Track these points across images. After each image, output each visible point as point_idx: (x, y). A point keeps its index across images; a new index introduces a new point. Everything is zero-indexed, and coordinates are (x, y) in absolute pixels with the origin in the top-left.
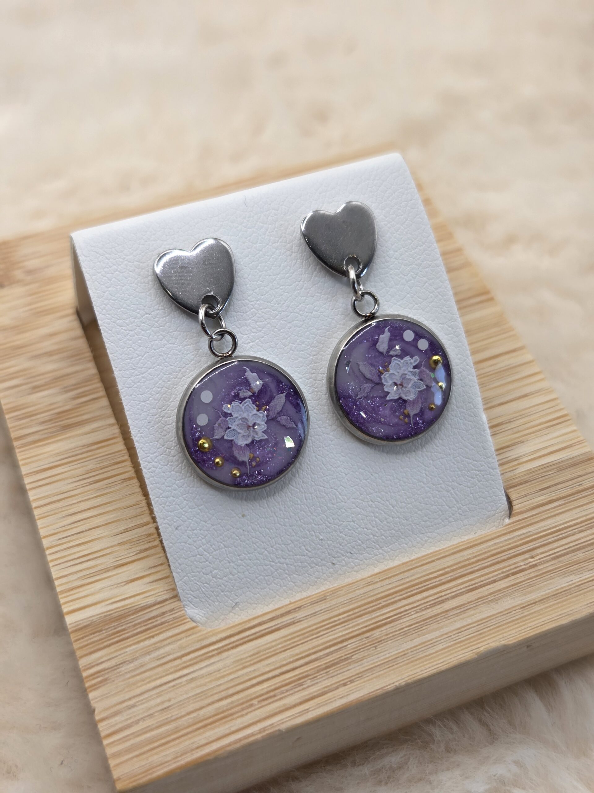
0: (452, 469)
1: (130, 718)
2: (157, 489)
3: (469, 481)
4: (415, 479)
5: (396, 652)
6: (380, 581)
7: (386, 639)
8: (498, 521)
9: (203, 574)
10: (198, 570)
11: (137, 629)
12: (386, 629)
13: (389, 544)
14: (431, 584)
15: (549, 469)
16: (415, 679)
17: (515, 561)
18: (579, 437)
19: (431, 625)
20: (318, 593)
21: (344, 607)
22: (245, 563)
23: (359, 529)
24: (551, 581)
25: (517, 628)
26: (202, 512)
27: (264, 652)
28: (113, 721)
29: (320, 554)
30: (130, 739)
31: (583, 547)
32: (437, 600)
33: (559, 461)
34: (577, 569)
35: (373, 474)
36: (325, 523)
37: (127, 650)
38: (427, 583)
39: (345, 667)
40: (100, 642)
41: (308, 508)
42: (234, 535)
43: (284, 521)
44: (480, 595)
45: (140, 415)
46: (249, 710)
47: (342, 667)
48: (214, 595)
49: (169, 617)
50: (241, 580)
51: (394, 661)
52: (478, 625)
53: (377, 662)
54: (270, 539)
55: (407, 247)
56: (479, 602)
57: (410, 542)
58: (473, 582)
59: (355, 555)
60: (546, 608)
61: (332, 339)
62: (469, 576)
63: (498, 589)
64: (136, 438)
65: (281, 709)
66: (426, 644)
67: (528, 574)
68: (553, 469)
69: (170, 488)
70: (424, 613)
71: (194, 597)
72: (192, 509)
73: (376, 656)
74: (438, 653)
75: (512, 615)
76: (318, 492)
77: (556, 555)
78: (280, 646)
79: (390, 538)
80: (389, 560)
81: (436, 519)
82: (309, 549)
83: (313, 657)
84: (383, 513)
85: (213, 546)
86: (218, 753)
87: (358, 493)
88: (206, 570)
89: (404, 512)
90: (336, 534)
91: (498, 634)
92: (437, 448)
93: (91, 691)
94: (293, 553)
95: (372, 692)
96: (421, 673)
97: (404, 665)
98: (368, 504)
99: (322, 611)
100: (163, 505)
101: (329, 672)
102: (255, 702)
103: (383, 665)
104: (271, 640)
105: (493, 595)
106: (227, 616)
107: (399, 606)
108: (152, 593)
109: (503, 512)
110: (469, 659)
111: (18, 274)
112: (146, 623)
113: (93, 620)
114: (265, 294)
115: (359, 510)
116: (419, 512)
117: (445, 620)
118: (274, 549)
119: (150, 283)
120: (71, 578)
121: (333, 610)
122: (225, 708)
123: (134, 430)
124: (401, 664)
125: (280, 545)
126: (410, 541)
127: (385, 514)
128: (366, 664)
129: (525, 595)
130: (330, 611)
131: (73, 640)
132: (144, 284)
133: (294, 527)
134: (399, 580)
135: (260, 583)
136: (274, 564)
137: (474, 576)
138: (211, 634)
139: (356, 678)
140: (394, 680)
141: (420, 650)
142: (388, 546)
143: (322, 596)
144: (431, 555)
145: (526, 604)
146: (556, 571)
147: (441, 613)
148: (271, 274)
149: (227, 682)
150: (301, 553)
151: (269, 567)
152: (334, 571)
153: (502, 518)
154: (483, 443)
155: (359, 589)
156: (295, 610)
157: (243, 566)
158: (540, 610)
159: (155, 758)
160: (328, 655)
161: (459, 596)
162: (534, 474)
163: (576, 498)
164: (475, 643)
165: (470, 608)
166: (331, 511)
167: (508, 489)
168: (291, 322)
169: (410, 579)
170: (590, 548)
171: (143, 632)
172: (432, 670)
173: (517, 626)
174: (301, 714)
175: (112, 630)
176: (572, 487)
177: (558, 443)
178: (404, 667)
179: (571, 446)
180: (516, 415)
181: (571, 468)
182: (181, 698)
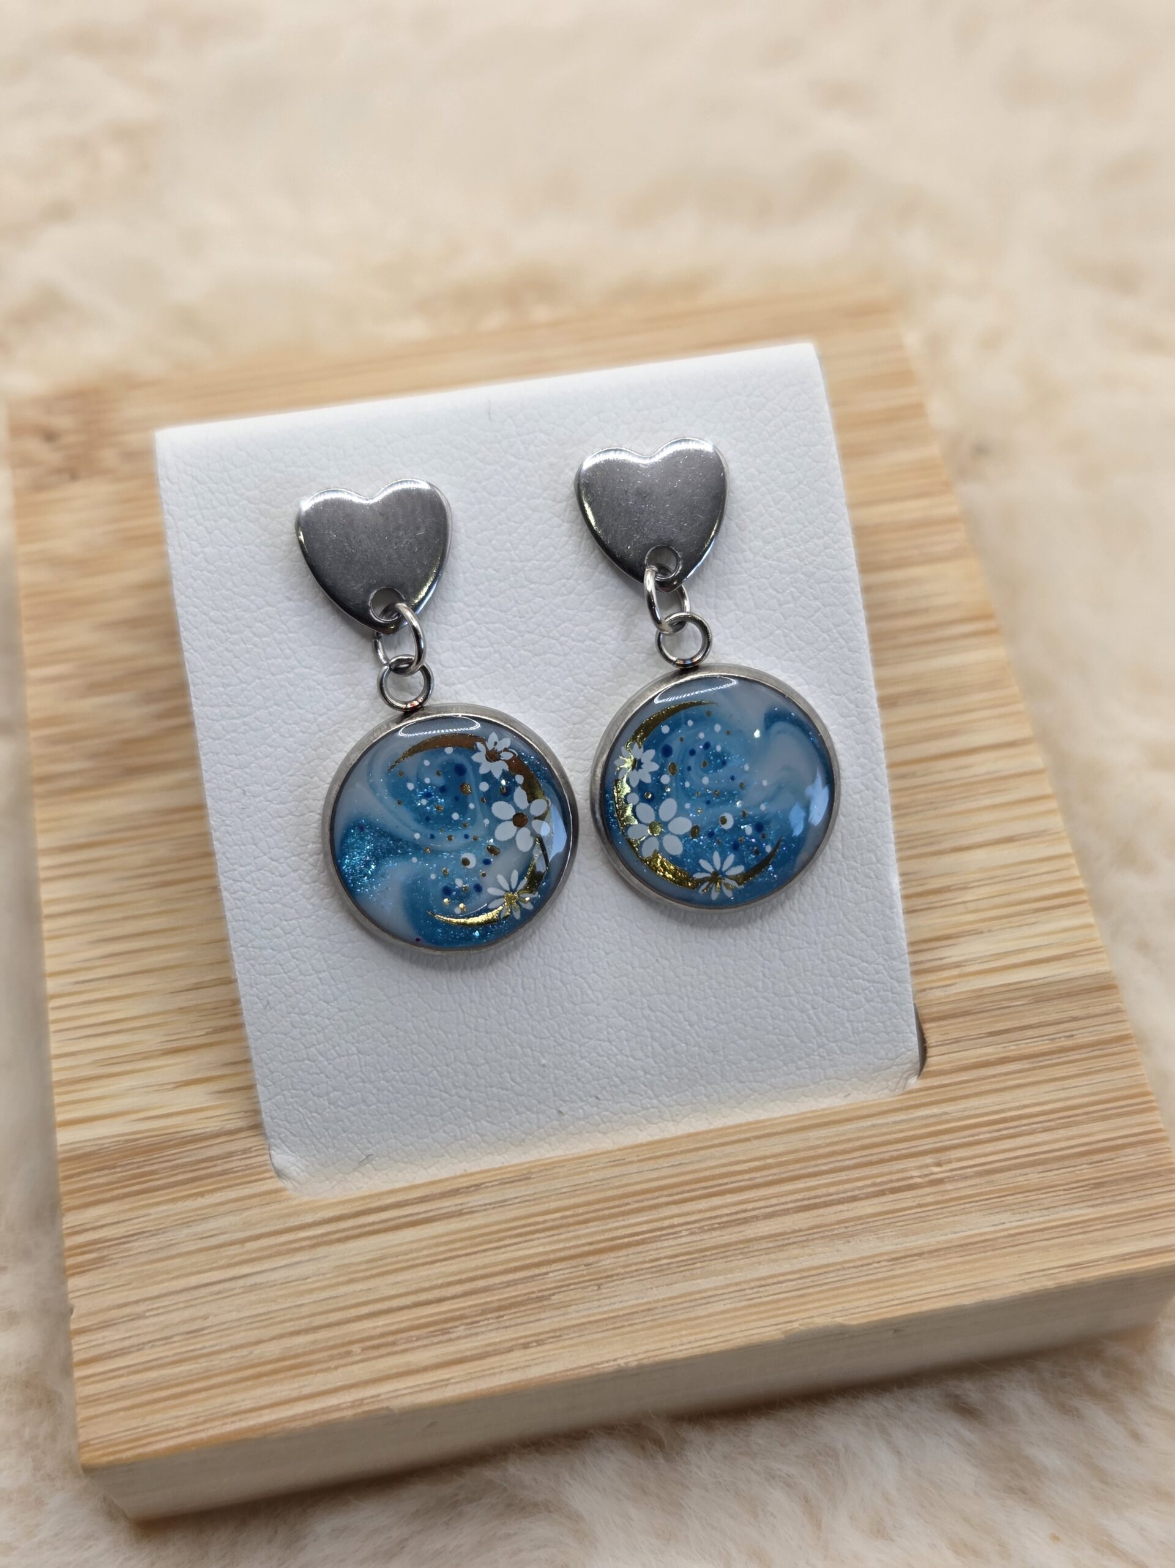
1: (130, 1337)
2: (244, 931)
3: (849, 998)
4: (741, 979)
5: (635, 1302)
6: (639, 1161)
7: (622, 1274)
8: (895, 1080)
9: (311, 1096)
10: (304, 1086)
11: (177, 1174)
12: (628, 1255)
13: (673, 1092)
15: (1017, 994)
16: (657, 1359)
17: (903, 1167)
18: (1094, 940)
19: (713, 1263)
20: (516, 1165)
21: (560, 1200)
22: (393, 1087)
23: (618, 1057)
24: (963, 1217)
25: (875, 1296)
26: (323, 984)
28: (98, 1337)
29: (537, 1091)
30: (122, 1376)
31: (1043, 1162)
32: (735, 1217)
33: (1041, 982)
34: (1019, 1203)
35: (660, 959)
36: (555, 1037)
37: (152, 1210)
38: (726, 1180)
39: (533, 1314)
40: (108, 1187)
41: (526, 1004)
42: (378, 1035)
43: (477, 1021)
44: (818, 1221)
45: (230, 791)
46: (343, 1361)
47: (528, 1312)
48: (329, 1135)
49: (238, 1164)
50: (382, 1115)
51: (626, 1318)
52: (800, 1278)
53: (594, 1315)
54: (446, 1051)
55: (791, 537)
56: (814, 1233)
57: (715, 1095)
58: (813, 1193)
59: (604, 1102)
60: (939, 1268)
61: (615, 697)
62: (807, 1180)
63: (857, 1215)
64: (217, 834)
65: (401, 1370)
66: (694, 1297)
67: (919, 1196)
68: (1026, 996)
69: (268, 933)
70: (705, 1236)
71: (291, 1133)
72: (305, 976)
73: (596, 1303)
74: (711, 1319)
75: (871, 1269)
76: (548, 977)
77: (987, 1167)
78: (425, 1252)
79: (676, 1080)
81: (772, 1059)
82: (518, 1079)
83: (482, 1283)
84: (669, 1033)
85: (337, 1048)
86: (269, 1430)
87: (626, 990)
88: (318, 1088)
89: (711, 1038)
90: (572, 1060)
91: (833, 1301)
92: (792, 928)
93: (73, 1275)
94: (486, 1081)
95: (573, 1369)
96: (671, 1350)
97: (643, 1329)
98: (642, 1013)
99: (517, 1201)
100: (252, 962)
102: (356, 1348)
103: (605, 1323)
104: (411, 1239)
105: (843, 1225)
106: (347, 1177)
107: (662, 1215)
108: (216, 1113)
109: (909, 1065)
110: (768, 1339)
111: (108, 457)
112: (196, 1167)
113: (103, 1144)
114: (498, 596)
115: (624, 1022)
116: (741, 1042)
117: (740, 1257)
118: (450, 1070)
119: (284, 548)
120: (82, 1059)
121: (537, 1202)
122: (301, 1350)
123: (215, 819)
124: (638, 1327)
125: (463, 1063)
126: (716, 1091)
127: (673, 1035)
128: (572, 1316)
129: (905, 1235)
130: (532, 1203)
131: (61, 1175)
132: (272, 548)
133: (494, 1035)
134: (673, 1166)
135: (416, 1126)
136: (446, 1095)
137: (818, 1183)
138: (307, 1207)
139: (549, 1338)
140: (619, 1355)
141: (680, 1306)
142: (671, 1096)
143: (524, 1172)
144: (746, 1128)
145: (902, 1254)
146: (977, 1199)
147: (737, 1243)
148: (516, 558)
149: (315, 1302)
150: (501, 1084)
151: (438, 1100)
152: (560, 1125)
153: (905, 1076)
154: (885, 931)
155: (595, 1170)
157: (389, 1091)
158: (926, 1270)
159: (158, 1419)
160: (508, 1284)
161: (780, 1215)
163: (1054, 1061)
164: (786, 1311)
165: (794, 1243)
166: (569, 1016)
167: (926, 1021)
168: (540, 655)
169: (696, 1166)
170: (1055, 1166)
171: (187, 1183)
172: (693, 1348)
173: (875, 1292)
174: (433, 1385)
175: (132, 1169)
176: (1054, 1039)
177: (1048, 946)
178: (642, 1333)
179: (1073, 955)
180: (980, 876)
181: (1061, 1000)
182: (227, 1317)
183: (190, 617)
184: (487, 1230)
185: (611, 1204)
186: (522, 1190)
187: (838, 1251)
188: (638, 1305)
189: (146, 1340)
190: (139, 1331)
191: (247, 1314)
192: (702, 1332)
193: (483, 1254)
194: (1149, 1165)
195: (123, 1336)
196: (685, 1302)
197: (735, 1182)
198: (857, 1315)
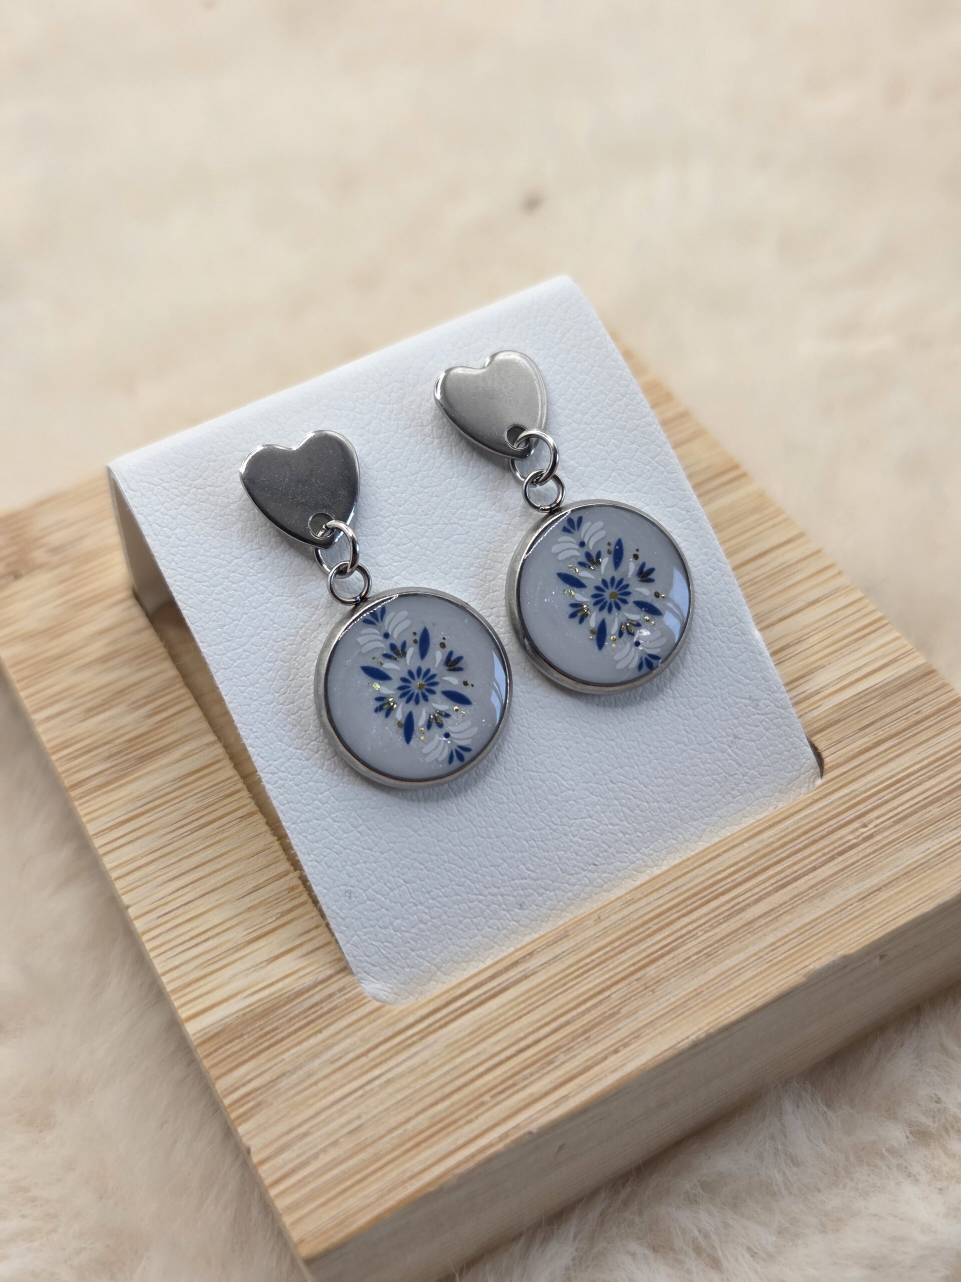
0: (723, 718)
1: (304, 1153)
2: (291, 812)
3: (752, 732)
4: (670, 740)
5: (685, 993)
6: (644, 896)
7: (666, 977)
8: (806, 785)
9: (379, 929)
10: (371, 923)
11: (294, 1024)
12: (665, 963)
13: (649, 843)
14: (720, 888)
15: (868, 697)
16: (719, 1026)
17: (839, 836)
19: (731, 946)
20: (555, 930)
21: (597, 942)
22: (439, 902)
23: (601, 827)
24: (899, 854)
25: (859, 928)
26: (363, 836)
27: (489, 1026)
28: (279, 1160)
29: (549, 872)
30: (309, 1182)
31: (938, 799)
32: (733, 910)
33: (880, 684)
34: (934, 832)
35: (607, 742)
36: (549, 826)
37: (285, 1056)
38: (715, 888)
39: (611, 1028)
40: (243, 1052)
41: (520, 806)
42: (417, 864)
43: (487, 830)
44: (796, 892)
45: (249, 705)
46: (480, 1111)
47: (607, 1027)
48: (402, 958)
49: (339, 1000)
50: (438, 928)
51: (683, 1006)
52: (799, 935)
53: (658, 1012)
54: (471, 861)
55: (600, 405)
56: (796, 901)
57: (680, 836)
58: (783, 875)
59: (601, 866)
60: (896, 894)
62: (775, 867)
63: (822, 878)
64: (249, 741)
65: (527, 1101)
66: (727, 974)
67: (861, 851)
68: (875, 697)
69: (310, 807)
70: (717, 930)
71: (372, 964)
72: (347, 833)
73: (656, 1004)
74: (747, 984)
75: (848, 911)
76: (530, 780)
77: (900, 816)
78: (511, 1013)
79: (648, 833)
80: (653, 867)
81: (713, 796)
82: (532, 867)
83: (563, 1020)
84: (631, 797)
85: (388, 884)
86: (442, 1181)
87: (590, 773)
88: (383, 922)
89: (663, 792)
90: (567, 840)
91: (830, 942)
93: (240, 1124)
94: (508, 876)
95: (659, 1055)
96: (726, 1016)
97: (700, 1009)
98: (608, 788)
100: (304, 834)
101: (589, 1037)
102: (486, 1098)
103: (668, 1014)
104: (496, 1007)
105: (815, 889)
106: (425, 987)
107: (678, 927)
108: (308, 970)
109: (811, 771)
110: (794, 984)
111: (39, 555)
112: (307, 1014)
113: (227, 1023)
114: (404, 504)
115: (596, 799)
116: (686, 789)
117: (749, 935)
118: (479, 876)
120: (185, 969)
121: (580, 949)
122: (443, 1115)
123: (244, 730)
124: (695, 1009)
125: (487, 867)
126: (680, 833)
127: (635, 798)
128: (643, 1018)
129: (862, 880)
130: (577, 951)
131: (201, 1056)
133: (503, 838)
134: (671, 891)
135: (466, 929)
136: (481, 897)
137: (783, 867)
138: (405, 1012)
139: (631, 1040)
140: (689, 1033)
141: (720, 984)
142: (648, 847)
143: (562, 932)
144: (714, 848)
145: (866, 894)
146: (903, 839)
147: (742, 927)
148: (409, 474)
149: (441, 1076)
150: (520, 875)
152: (574, 895)
153: (812, 780)
154: (762, 673)
155: (615, 913)
156: (524, 959)
157: (437, 907)
158: (888, 898)
159: (351, 1202)
160: (584, 1013)
161: (765, 898)
162: (848, 708)
163: (915, 732)
164: (799, 960)
165: (784, 913)
166: (555, 806)
167: (812, 736)
168: (449, 538)
169: (689, 886)
170: (948, 799)
171: (303, 1029)
172: (742, 1009)
173: (858, 926)
174: (557, 1104)
175: (257, 1032)
176: (908, 718)
177: (875, 660)
178: (700, 1012)
179: (895, 660)
180: (807, 630)
181: (901, 692)
182: (376, 1111)
183: (179, 583)
184: (551, 981)
186: (567, 945)
187: (818, 907)
188: (686, 995)
189: (317, 1150)
190: (309, 1146)
191: (391, 1103)
192: (743, 997)
193: (556, 999)
195: (297, 1154)
196: (722, 980)
197: (722, 887)
198: (852, 946)
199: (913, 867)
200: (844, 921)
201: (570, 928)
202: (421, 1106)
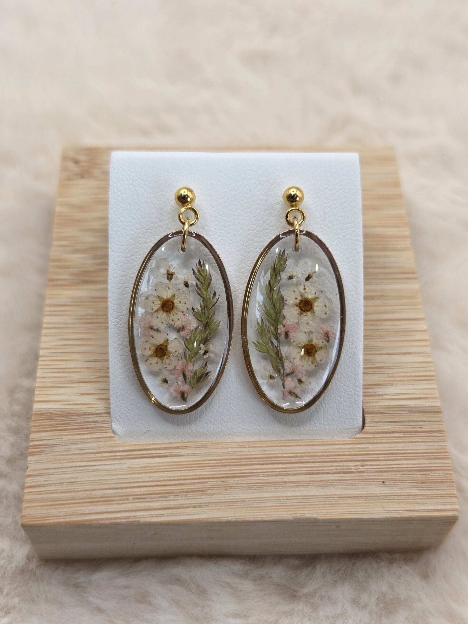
1: (47, 481)
5: (238, 497)
6: (248, 447)
7: (235, 487)
8: (352, 434)
9: (130, 404)
10: (128, 400)
11: (76, 426)
12: (239, 480)
13: (266, 425)
14: (283, 460)
15: (403, 409)
16: (243, 519)
17: (349, 464)
18: (435, 394)
19: (270, 488)
21: (216, 456)
25: (330, 510)
27: (151, 468)
28: (36, 479)
30: (42, 494)
32: (281, 473)
33: (413, 406)
34: (391, 485)
36: (224, 396)
37: (63, 437)
38: (280, 459)
39: (199, 496)
40: (49, 426)
44: (313, 479)
46: (125, 502)
47: (197, 495)
49: (99, 425)
50: (155, 416)
51: (234, 503)
52: (302, 499)
53: (222, 500)
55: (339, 222)
56: (311, 483)
58: (313, 469)
60: (356, 503)
62: (311, 464)
63: (328, 479)
65: (146, 508)
66: (261, 499)
67: (353, 476)
68: (406, 410)
70: (269, 478)
71: (120, 417)
73: (224, 496)
74: (267, 508)
75: (330, 500)
77: (381, 470)
78: (163, 467)
80: (262, 436)
83: (182, 482)
86: (93, 522)
88: (133, 402)
91: (313, 509)
93: (31, 455)
95: (211, 518)
96: (249, 517)
97: (240, 508)
99: (200, 454)
101: (187, 495)
102: (131, 498)
103: (226, 503)
104: (158, 462)
105: (322, 482)
106: (138, 437)
107: (254, 468)
108: (95, 406)
109: (357, 429)
110: (286, 519)
112: (83, 424)
113: (50, 411)
114: (227, 227)
117: (281, 487)
120: (48, 380)
121: (208, 456)
122: (110, 495)
124: (238, 507)
128: (214, 499)
129: (345, 490)
130: (206, 456)
131: (33, 419)
134: (261, 451)
137: (315, 465)
138: (121, 444)
139: (204, 505)
140: (229, 516)
141: (255, 502)
143: (205, 444)
145: (343, 496)
146: (375, 480)
147: (280, 482)
148: (236, 215)
149: (118, 479)
152: (222, 431)
153: (355, 433)
155: (231, 448)
156: (183, 448)
158: (351, 503)
159: (53, 511)
160: (191, 484)
161: (299, 475)
162: (390, 409)
163: (413, 435)
164: (295, 510)
165: (302, 486)
167: (366, 413)
168: (240, 251)
169: (270, 452)
170: (407, 473)
171: (78, 429)
172: (257, 518)
173: (331, 508)
174: (157, 516)
175: (60, 421)
176: (414, 427)
177: (418, 394)
178: (239, 509)
179: (426, 398)
180: (395, 365)
181: (419, 414)
182: (85, 479)
184: (187, 463)
185: (235, 461)
186: (203, 451)
187: (319, 491)
188: (239, 499)
189: (54, 482)
190: (50, 479)
191: (92, 479)
192: (262, 512)
193: (184, 471)
194: (444, 478)
195: (45, 480)
196: (257, 500)
197: (284, 460)
198: (322, 516)
199: (372, 495)
200: (325, 503)
201: (209, 444)
202: (103, 487)
